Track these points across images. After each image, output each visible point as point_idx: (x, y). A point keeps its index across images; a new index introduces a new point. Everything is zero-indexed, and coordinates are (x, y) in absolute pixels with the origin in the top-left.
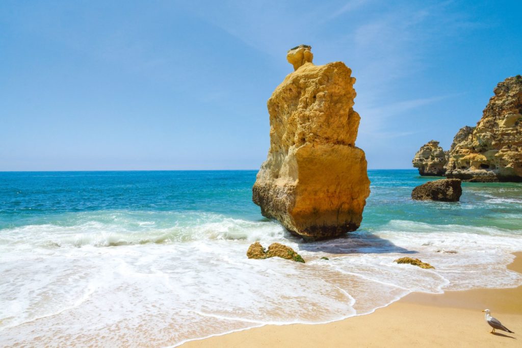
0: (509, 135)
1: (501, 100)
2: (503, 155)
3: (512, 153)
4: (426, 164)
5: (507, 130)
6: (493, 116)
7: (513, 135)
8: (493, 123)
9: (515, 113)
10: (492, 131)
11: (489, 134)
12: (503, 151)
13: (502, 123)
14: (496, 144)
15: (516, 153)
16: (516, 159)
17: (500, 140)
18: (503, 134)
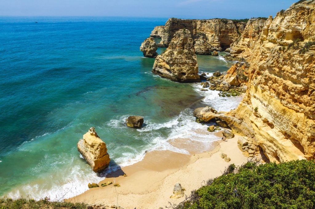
0: (178, 59)
1: (176, 41)
2: (174, 69)
3: (178, 68)
4: (147, 51)
5: (177, 57)
6: (172, 49)
7: (179, 59)
8: (172, 53)
9: (181, 48)
10: (171, 57)
11: (170, 58)
12: (175, 67)
13: (175, 53)
14: (172, 63)
15: (180, 68)
16: (180, 71)
17: (174, 61)
18: (175, 59)
